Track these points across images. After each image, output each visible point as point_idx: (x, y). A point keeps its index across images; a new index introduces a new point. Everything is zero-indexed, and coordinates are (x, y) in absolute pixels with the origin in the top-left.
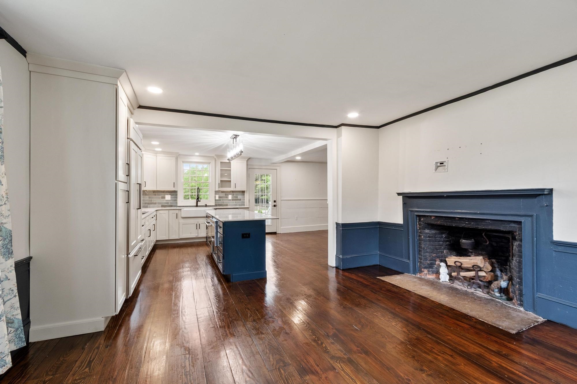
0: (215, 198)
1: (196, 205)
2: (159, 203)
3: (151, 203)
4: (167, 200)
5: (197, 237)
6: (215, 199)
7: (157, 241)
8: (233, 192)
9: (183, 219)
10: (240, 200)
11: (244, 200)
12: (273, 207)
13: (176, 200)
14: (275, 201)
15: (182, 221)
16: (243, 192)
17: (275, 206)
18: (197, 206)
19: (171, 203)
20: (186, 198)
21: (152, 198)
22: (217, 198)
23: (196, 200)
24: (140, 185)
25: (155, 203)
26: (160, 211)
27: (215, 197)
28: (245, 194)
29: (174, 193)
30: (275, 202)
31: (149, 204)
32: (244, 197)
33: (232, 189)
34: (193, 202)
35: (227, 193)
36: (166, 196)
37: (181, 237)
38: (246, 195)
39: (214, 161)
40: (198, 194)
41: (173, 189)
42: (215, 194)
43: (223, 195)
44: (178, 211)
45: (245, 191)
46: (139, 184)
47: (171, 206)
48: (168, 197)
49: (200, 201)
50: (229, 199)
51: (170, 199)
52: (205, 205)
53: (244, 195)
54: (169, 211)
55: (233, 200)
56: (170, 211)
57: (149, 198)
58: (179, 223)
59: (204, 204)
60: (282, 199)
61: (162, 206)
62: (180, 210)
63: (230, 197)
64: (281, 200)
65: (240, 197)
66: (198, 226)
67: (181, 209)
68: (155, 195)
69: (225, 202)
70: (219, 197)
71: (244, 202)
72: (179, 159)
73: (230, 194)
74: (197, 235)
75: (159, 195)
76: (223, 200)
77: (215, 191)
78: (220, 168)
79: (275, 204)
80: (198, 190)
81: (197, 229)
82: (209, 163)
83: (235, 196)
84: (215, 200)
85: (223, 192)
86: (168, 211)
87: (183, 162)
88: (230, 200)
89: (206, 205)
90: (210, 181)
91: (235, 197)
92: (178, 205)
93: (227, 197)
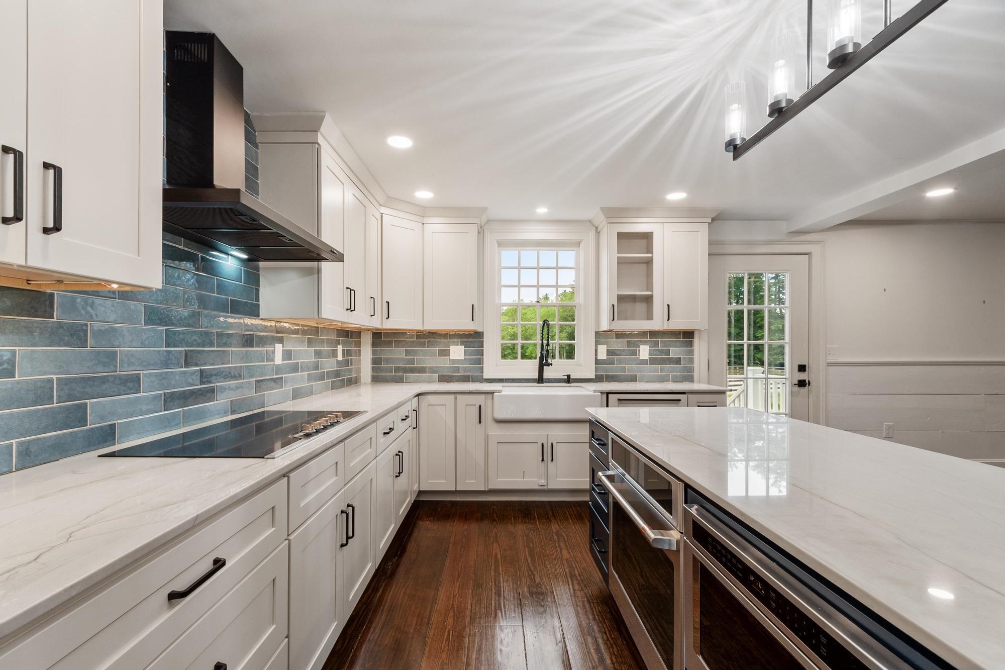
0: (596, 355)
1: (536, 377)
2: (433, 370)
3: (412, 370)
4: (454, 361)
5: (545, 488)
6: (596, 359)
7: (420, 493)
8: (653, 334)
9: (499, 425)
10: (678, 361)
11: (691, 361)
12: (796, 388)
13: (480, 362)
14: (802, 368)
15: (497, 432)
16: (688, 336)
17: (802, 384)
18: (540, 380)
19: (465, 370)
20: (508, 353)
21: (415, 353)
22: (603, 355)
23: (537, 361)
24: (353, 292)
25: (422, 370)
26: (430, 397)
27: (596, 350)
28: (696, 341)
29: (473, 339)
30: (805, 371)
31: (406, 370)
32: (691, 352)
33: (657, 323)
34: (530, 368)
35: (633, 339)
36: (453, 348)
37: (492, 487)
38: (699, 346)
39: (592, 235)
40: (545, 342)
41: (470, 326)
42: (597, 343)
43: (619, 345)
44: (483, 396)
45: (696, 335)
46: (351, 290)
47: (466, 379)
48: (457, 352)
49: (549, 365)
50: (641, 357)
51: (462, 357)
52: (566, 377)
53: (691, 344)
54: (456, 398)
55: (652, 361)
56: (459, 396)
57: (407, 353)
58: (487, 438)
59: (561, 375)
60: (831, 359)
61: (443, 379)
62: (490, 396)
63: (644, 352)
64: (830, 364)
65: (676, 351)
66: (547, 453)
67: (492, 393)
68: (423, 345)
69: (631, 368)
70: (610, 353)
71: (691, 370)
72: (488, 236)
73: (645, 343)
74: (543, 482)
75: (431, 344)
76: (620, 361)
77: (597, 333)
78: (616, 255)
79: (803, 376)
80: (545, 330)
81: (543, 460)
82: (578, 244)
83: (659, 350)
84: (597, 362)
85: (620, 335)
86: (452, 397)
87: (501, 244)
88: (644, 362)
89: (569, 376)
90: (580, 299)
91: (661, 352)
92: (485, 377)
93: (634, 353)
